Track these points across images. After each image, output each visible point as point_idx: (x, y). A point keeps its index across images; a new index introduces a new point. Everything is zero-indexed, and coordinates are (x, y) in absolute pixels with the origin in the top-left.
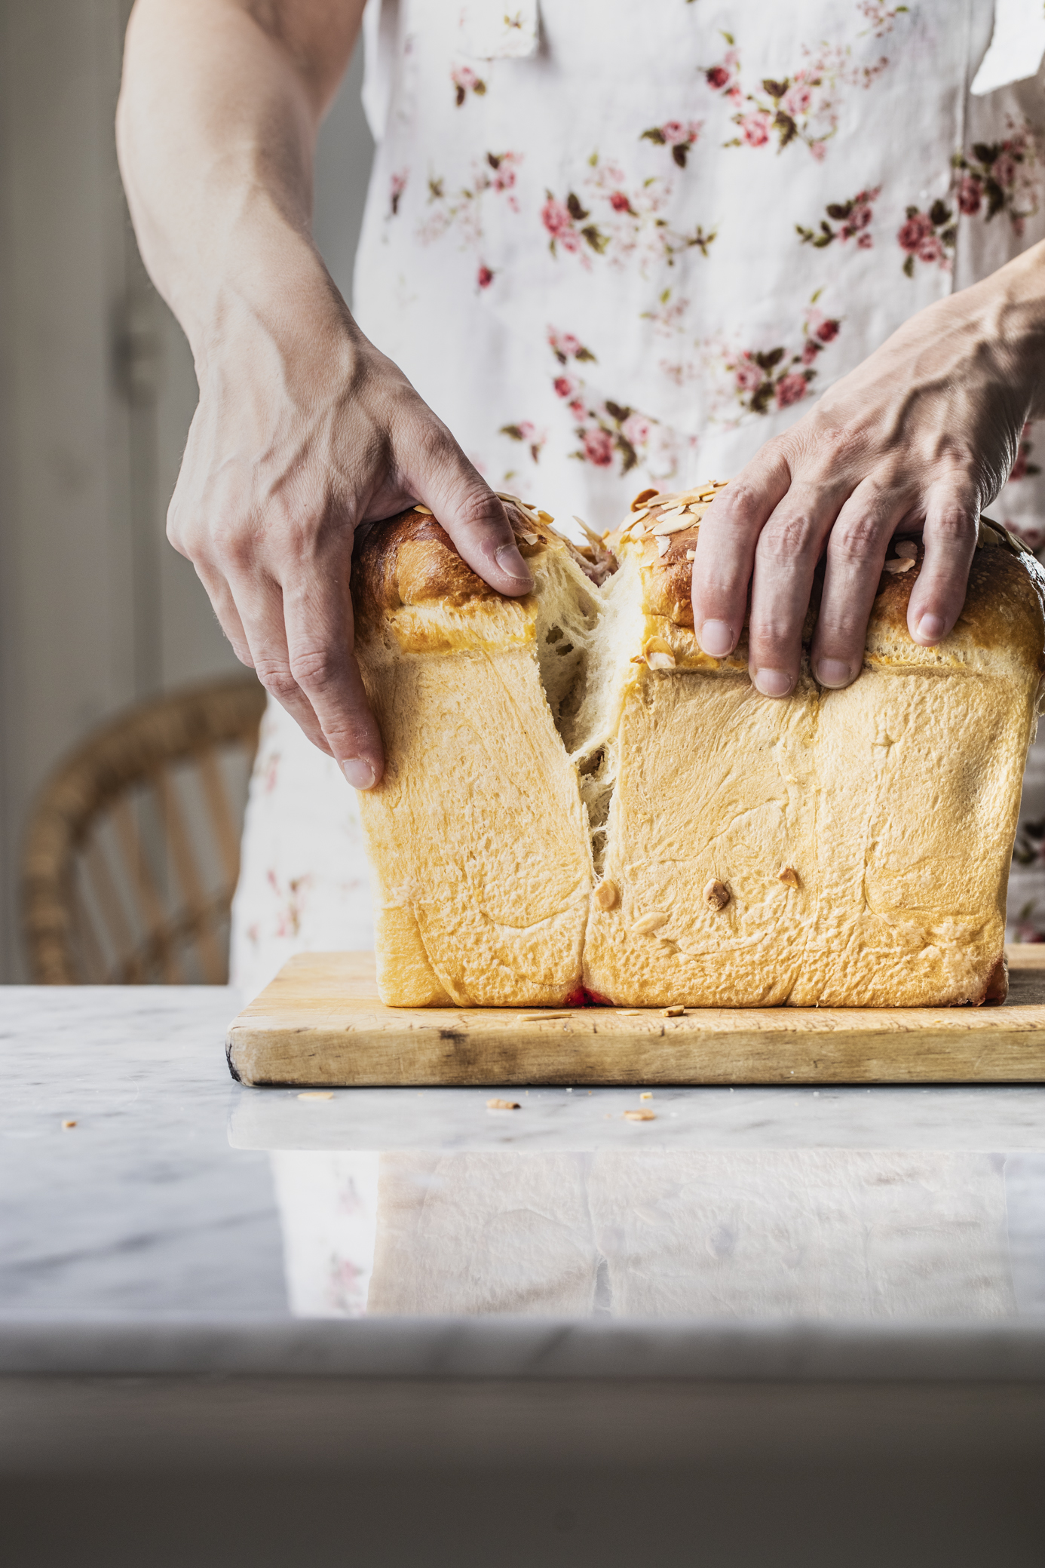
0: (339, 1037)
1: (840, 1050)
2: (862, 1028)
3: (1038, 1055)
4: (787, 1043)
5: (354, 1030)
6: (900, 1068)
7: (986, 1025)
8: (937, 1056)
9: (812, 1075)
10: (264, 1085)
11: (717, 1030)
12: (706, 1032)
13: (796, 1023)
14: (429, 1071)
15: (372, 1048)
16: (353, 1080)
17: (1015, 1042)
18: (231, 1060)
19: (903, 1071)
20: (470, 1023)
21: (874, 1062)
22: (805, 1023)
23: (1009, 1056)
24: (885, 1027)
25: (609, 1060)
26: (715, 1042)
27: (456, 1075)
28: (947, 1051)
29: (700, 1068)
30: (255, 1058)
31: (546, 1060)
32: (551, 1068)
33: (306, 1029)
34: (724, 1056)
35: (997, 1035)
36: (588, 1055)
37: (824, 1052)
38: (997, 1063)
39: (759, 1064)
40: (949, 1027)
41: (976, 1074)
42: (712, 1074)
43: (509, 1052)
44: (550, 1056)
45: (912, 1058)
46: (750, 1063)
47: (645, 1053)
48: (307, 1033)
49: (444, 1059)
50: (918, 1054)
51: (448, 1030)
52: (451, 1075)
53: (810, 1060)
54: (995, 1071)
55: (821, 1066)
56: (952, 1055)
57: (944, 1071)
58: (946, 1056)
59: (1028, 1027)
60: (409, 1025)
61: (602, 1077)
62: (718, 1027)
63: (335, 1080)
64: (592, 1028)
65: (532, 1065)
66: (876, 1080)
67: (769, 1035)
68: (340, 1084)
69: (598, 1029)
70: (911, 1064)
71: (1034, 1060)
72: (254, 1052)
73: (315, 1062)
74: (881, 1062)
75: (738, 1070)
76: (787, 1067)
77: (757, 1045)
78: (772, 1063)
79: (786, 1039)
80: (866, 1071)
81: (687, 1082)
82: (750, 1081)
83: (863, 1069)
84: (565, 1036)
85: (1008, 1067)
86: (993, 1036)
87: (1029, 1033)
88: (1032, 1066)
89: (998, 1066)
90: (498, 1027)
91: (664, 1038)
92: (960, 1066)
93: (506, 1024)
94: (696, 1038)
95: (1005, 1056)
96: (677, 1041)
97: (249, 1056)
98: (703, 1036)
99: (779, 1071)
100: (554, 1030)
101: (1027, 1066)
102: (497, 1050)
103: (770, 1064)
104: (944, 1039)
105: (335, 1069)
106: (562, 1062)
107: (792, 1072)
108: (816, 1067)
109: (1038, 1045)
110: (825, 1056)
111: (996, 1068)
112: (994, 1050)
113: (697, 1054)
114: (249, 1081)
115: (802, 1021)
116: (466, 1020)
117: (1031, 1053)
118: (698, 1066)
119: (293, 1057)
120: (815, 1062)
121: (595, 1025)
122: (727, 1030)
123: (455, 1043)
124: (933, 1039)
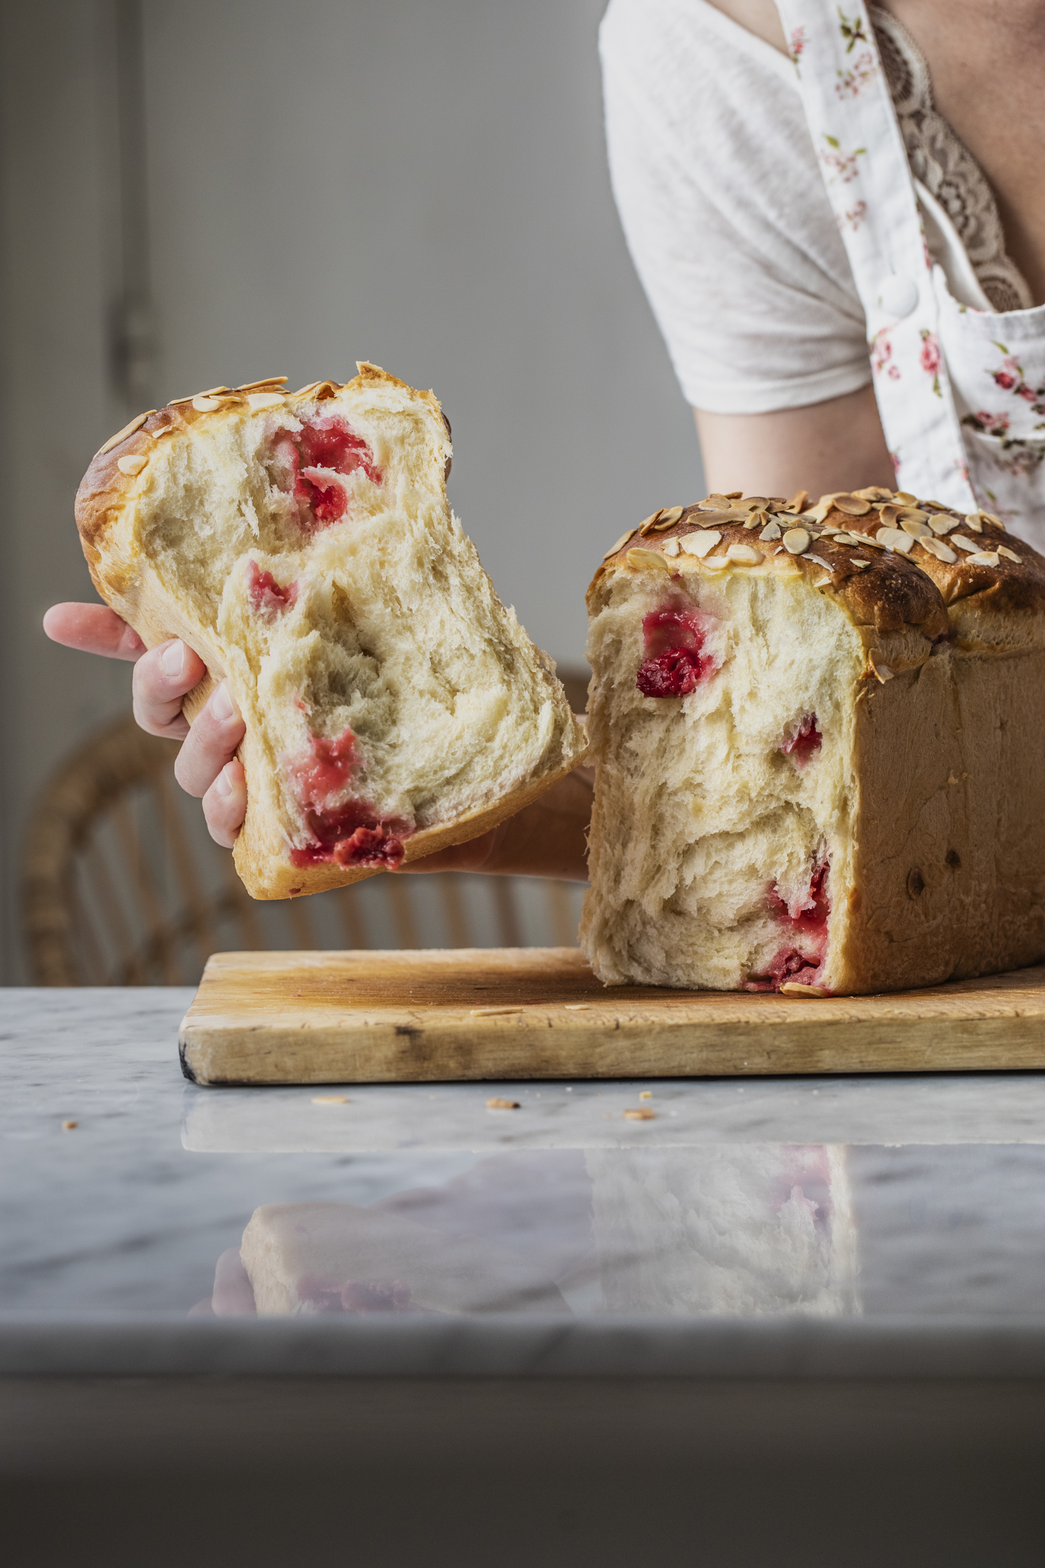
0: (295, 1034)
1: (792, 1041)
2: (814, 1018)
3: (988, 1043)
4: (740, 1035)
5: (309, 1027)
6: (852, 1058)
7: (937, 1014)
8: (888, 1046)
9: (765, 1066)
10: (220, 1084)
11: (670, 1022)
12: (660, 1024)
13: (748, 1015)
14: (384, 1067)
15: (328, 1044)
16: (309, 1077)
17: (965, 1031)
18: (186, 1059)
19: (854, 1061)
20: (425, 1019)
21: (827, 1052)
22: (756, 1014)
23: (959, 1044)
24: (837, 1018)
25: (564, 1053)
26: (669, 1035)
27: (412, 1071)
28: (898, 1040)
29: (655, 1060)
30: (210, 1057)
31: (501, 1054)
32: (506, 1062)
33: (261, 1027)
34: (678, 1048)
35: (947, 1024)
36: (543, 1049)
37: (777, 1043)
38: (947, 1051)
39: (713, 1055)
40: (900, 1016)
41: (926, 1063)
42: (667, 1066)
43: (464, 1046)
44: (505, 1050)
45: (863, 1047)
46: (704, 1055)
47: (600, 1045)
48: (263, 1031)
49: (400, 1055)
50: (870, 1044)
51: (403, 1026)
52: (407, 1071)
53: (764, 1051)
54: (946, 1059)
55: (774, 1057)
56: (903, 1045)
57: (896, 1060)
58: (896, 1045)
59: (977, 1016)
60: (363, 1022)
61: (556, 1070)
62: (672, 1019)
63: (291, 1078)
64: (546, 1022)
65: (488, 1059)
66: (829, 1070)
67: (723, 1026)
68: (295, 1082)
69: (553, 1023)
70: (863, 1054)
71: (984, 1048)
72: (210, 1050)
73: (271, 1059)
74: (833, 1052)
75: (692, 1061)
76: (741, 1059)
77: (711, 1037)
78: (726, 1054)
79: (740, 1031)
80: (818, 1061)
81: (641, 1075)
82: (704, 1073)
83: (816, 1059)
84: (520, 1031)
85: (958, 1056)
86: (943, 1025)
87: (978, 1022)
88: (981, 1054)
89: (948, 1054)
90: (454, 1023)
91: (618, 1032)
92: (911, 1055)
93: (461, 1019)
94: (650, 1031)
95: (955, 1044)
96: (632, 1033)
97: (204, 1054)
98: (657, 1029)
99: (731, 1063)
100: (509, 1025)
101: (976, 1054)
102: (453, 1046)
103: (723, 1055)
104: (895, 1029)
105: (291, 1067)
106: (518, 1057)
107: (746, 1064)
108: (769, 1058)
109: (987, 1033)
110: (778, 1047)
111: (947, 1057)
112: (944, 1039)
113: (651, 1047)
114: (204, 1079)
115: (753, 1013)
116: (419, 1016)
117: (981, 1041)
118: (652, 1058)
119: (248, 1055)
120: (768, 1053)
121: (549, 1019)
122: (681, 1022)
123: (411, 1039)
124: (885, 1029)
